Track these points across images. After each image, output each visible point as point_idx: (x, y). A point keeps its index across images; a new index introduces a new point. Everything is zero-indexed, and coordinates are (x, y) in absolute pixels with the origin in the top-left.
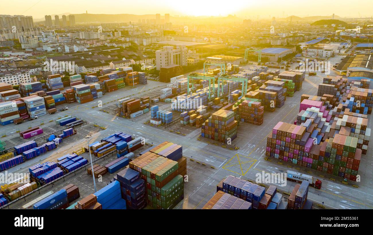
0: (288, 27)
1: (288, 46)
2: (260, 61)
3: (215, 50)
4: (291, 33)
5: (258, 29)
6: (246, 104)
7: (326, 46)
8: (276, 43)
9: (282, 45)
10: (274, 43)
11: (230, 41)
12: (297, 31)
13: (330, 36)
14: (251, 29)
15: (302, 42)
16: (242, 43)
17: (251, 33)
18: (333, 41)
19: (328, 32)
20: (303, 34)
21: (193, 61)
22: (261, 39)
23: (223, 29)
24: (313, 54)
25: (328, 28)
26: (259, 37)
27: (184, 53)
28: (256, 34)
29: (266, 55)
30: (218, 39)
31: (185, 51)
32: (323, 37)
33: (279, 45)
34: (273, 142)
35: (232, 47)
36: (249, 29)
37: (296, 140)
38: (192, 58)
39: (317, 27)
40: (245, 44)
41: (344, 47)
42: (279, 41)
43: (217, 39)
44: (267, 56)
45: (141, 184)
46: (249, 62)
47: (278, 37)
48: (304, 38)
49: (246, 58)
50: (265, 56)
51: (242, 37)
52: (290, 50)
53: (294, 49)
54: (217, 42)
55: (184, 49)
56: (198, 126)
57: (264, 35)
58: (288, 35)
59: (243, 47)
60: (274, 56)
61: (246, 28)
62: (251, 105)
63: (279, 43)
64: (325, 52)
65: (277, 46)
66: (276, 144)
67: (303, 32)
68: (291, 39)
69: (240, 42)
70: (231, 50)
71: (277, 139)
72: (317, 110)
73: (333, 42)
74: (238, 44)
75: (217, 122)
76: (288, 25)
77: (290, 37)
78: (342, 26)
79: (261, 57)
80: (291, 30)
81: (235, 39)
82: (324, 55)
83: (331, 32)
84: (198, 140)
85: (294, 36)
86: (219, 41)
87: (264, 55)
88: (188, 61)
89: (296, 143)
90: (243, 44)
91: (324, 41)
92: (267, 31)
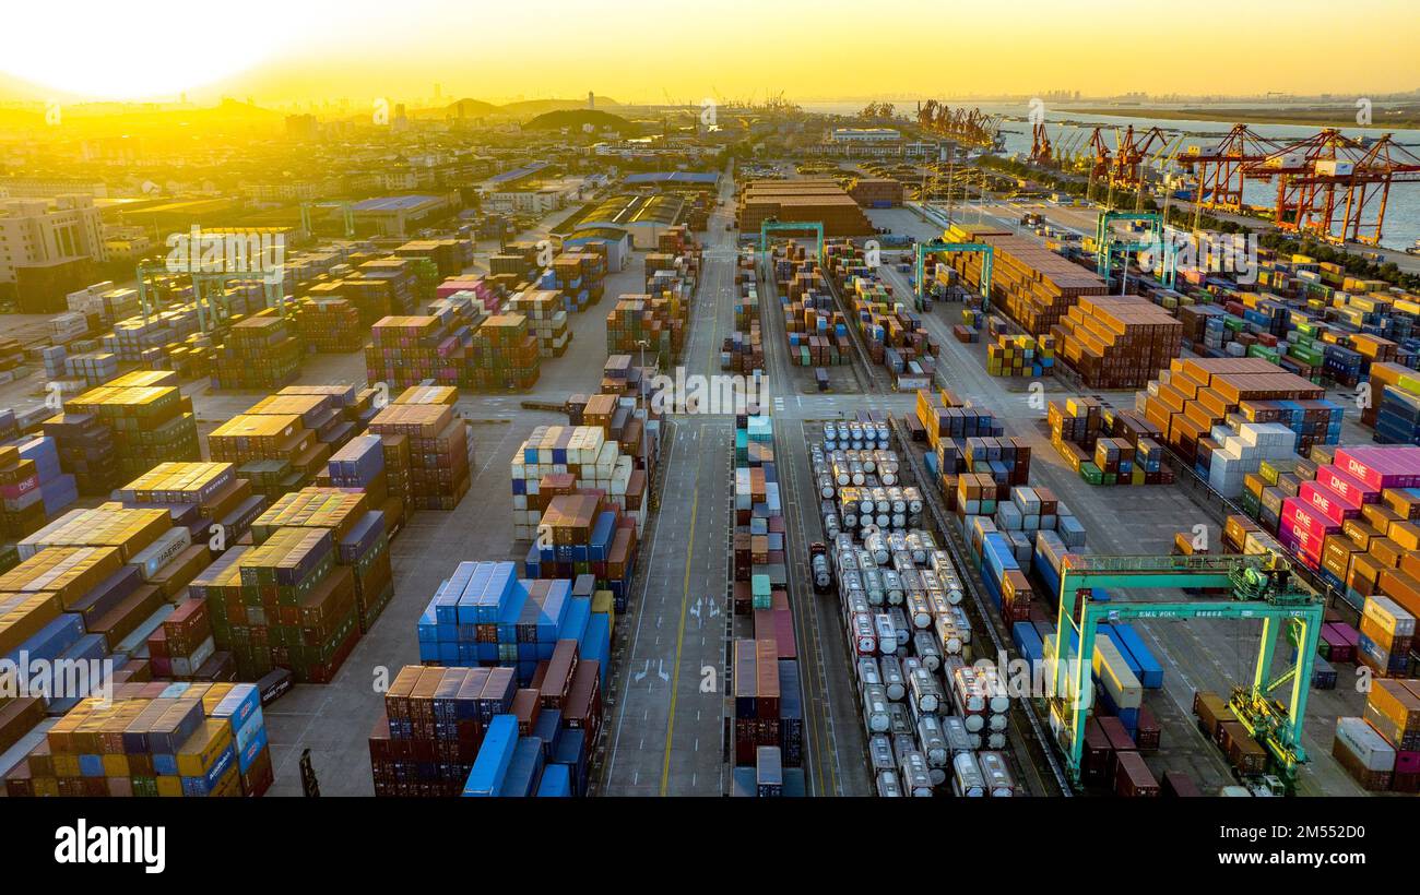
0: (449, 137)
1: (441, 187)
2: (352, 232)
3: (197, 215)
4: (457, 153)
5: (345, 148)
6: (314, 308)
7: (550, 186)
8: (402, 184)
9: (420, 189)
10: (397, 184)
11: (243, 186)
12: (473, 149)
13: (565, 157)
14: (318, 146)
15: (484, 178)
16: (288, 191)
17: (320, 161)
18: (573, 171)
19: (562, 147)
20: (490, 155)
21: (127, 249)
22: (352, 176)
23: (212, 152)
24: (509, 205)
25: (572, 136)
26: (347, 169)
27: (89, 222)
28: (335, 162)
29: (370, 217)
30: (200, 185)
31: (93, 217)
32: (546, 162)
33: (413, 189)
34: (378, 356)
35: (255, 203)
36: (312, 147)
37: (418, 338)
38: (122, 241)
39: (540, 135)
40: (303, 194)
41: (595, 185)
42: (409, 177)
43: (195, 185)
44: (372, 220)
45: (104, 432)
46: (320, 241)
47: (405, 165)
48: (492, 168)
49: (308, 229)
50: (366, 220)
51: (286, 174)
52: (442, 199)
53: (455, 197)
54: (198, 193)
55: (89, 208)
56: (198, 373)
57: (364, 163)
58: (445, 159)
59: (295, 203)
60: (394, 216)
61: (301, 145)
62: (324, 309)
63: (410, 181)
64: (537, 198)
65: (405, 192)
66: (384, 358)
67: (493, 151)
68: (452, 171)
69: (280, 187)
70: (256, 211)
71: (383, 347)
72: (471, 294)
73: (575, 174)
74: (276, 194)
75: (244, 342)
76: (450, 131)
77: (450, 166)
78: (614, 131)
79: (355, 224)
80: (456, 146)
81: (261, 181)
82: (537, 208)
83: (573, 148)
84: (206, 395)
85: (464, 162)
86: (201, 189)
87: (365, 216)
88: (110, 249)
89: (421, 345)
90: (293, 195)
91: (548, 173)
92: (375, 151)
